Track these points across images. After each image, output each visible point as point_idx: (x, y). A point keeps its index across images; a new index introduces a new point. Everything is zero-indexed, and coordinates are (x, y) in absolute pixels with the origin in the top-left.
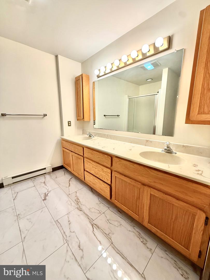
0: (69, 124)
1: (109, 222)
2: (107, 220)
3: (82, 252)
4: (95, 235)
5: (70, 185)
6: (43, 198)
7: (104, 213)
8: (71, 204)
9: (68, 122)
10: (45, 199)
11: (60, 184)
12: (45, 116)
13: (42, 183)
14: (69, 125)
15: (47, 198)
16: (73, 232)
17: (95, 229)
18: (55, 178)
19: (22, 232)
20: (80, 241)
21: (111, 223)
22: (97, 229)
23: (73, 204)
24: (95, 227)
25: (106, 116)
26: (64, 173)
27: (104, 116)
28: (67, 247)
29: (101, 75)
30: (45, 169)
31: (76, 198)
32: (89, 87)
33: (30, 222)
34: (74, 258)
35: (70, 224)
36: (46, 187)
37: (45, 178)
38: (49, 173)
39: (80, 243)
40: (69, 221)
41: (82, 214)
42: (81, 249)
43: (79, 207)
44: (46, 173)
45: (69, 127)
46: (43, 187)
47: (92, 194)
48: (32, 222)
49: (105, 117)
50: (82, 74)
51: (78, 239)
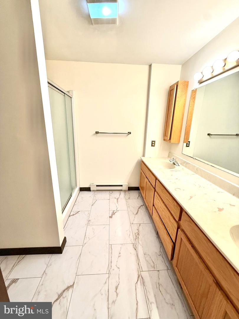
0: (153, 144)
1: (159, 287)
2: (157, 283)
3: (116, 297)
4: (136, 290)
5: (138, 212)
6: (110, 216)
7: (158, 271)
8: (130, 235)
9: (152, 141)
10: (111, 217)
11: (129, 207)
12: (129, 134)
13: (116, 198)
14: (152, 146)
15: (113, 216)
16: (118, 268)
17: (139, 282)
18: (128, 198)
19: (86, 237)
20: (119, 283)
21: (161, 292)
22: (141, 285)
23: (131, 236)
24: (140, 280)
25: (212, 135)
26: (138, 196)
27: (209, 135)
28: (107, 278)
29: (204, 79)
30: (122, 186)
31: (137, 231)
32: (186, 98)
33: (93, 232)
34: (107, 295)
35: (119, 257)
36: (117, 205)
37: (120, 195)
38: (125, 191)
39: (119, 285)
40: (120, 253)
41: (134, 254)
42: (116, 292)
43: (135, 244)
44: (122, 190)
45: (152, 147)
46: (115, 203)
47: (156, 238)
48: (94, 234)
49: (210, 137)
50: (178, 82)
51: (119, 279)
